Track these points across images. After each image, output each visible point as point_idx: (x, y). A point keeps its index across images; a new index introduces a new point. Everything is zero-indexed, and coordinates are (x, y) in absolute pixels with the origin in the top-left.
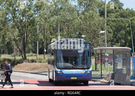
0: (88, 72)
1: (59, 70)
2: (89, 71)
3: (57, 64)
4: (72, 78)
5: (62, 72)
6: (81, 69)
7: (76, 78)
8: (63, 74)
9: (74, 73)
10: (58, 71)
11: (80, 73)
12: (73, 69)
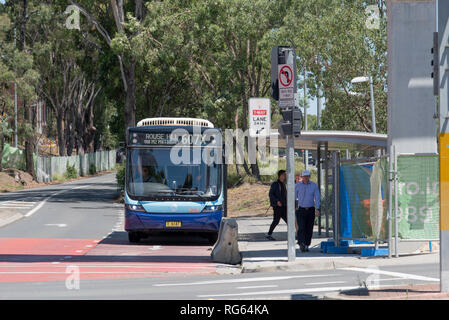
0: (213, 208)
1: (136, 202)
2: (215, 206)
3: (131, 184)
4: (169, 224)
5: (143, 208)
6: (194, 200)
7: (179, 225)
8: (146, 212)
9: (173, 211)
10: (132, 206)
11: (189, 211)
12: (171, 200)
